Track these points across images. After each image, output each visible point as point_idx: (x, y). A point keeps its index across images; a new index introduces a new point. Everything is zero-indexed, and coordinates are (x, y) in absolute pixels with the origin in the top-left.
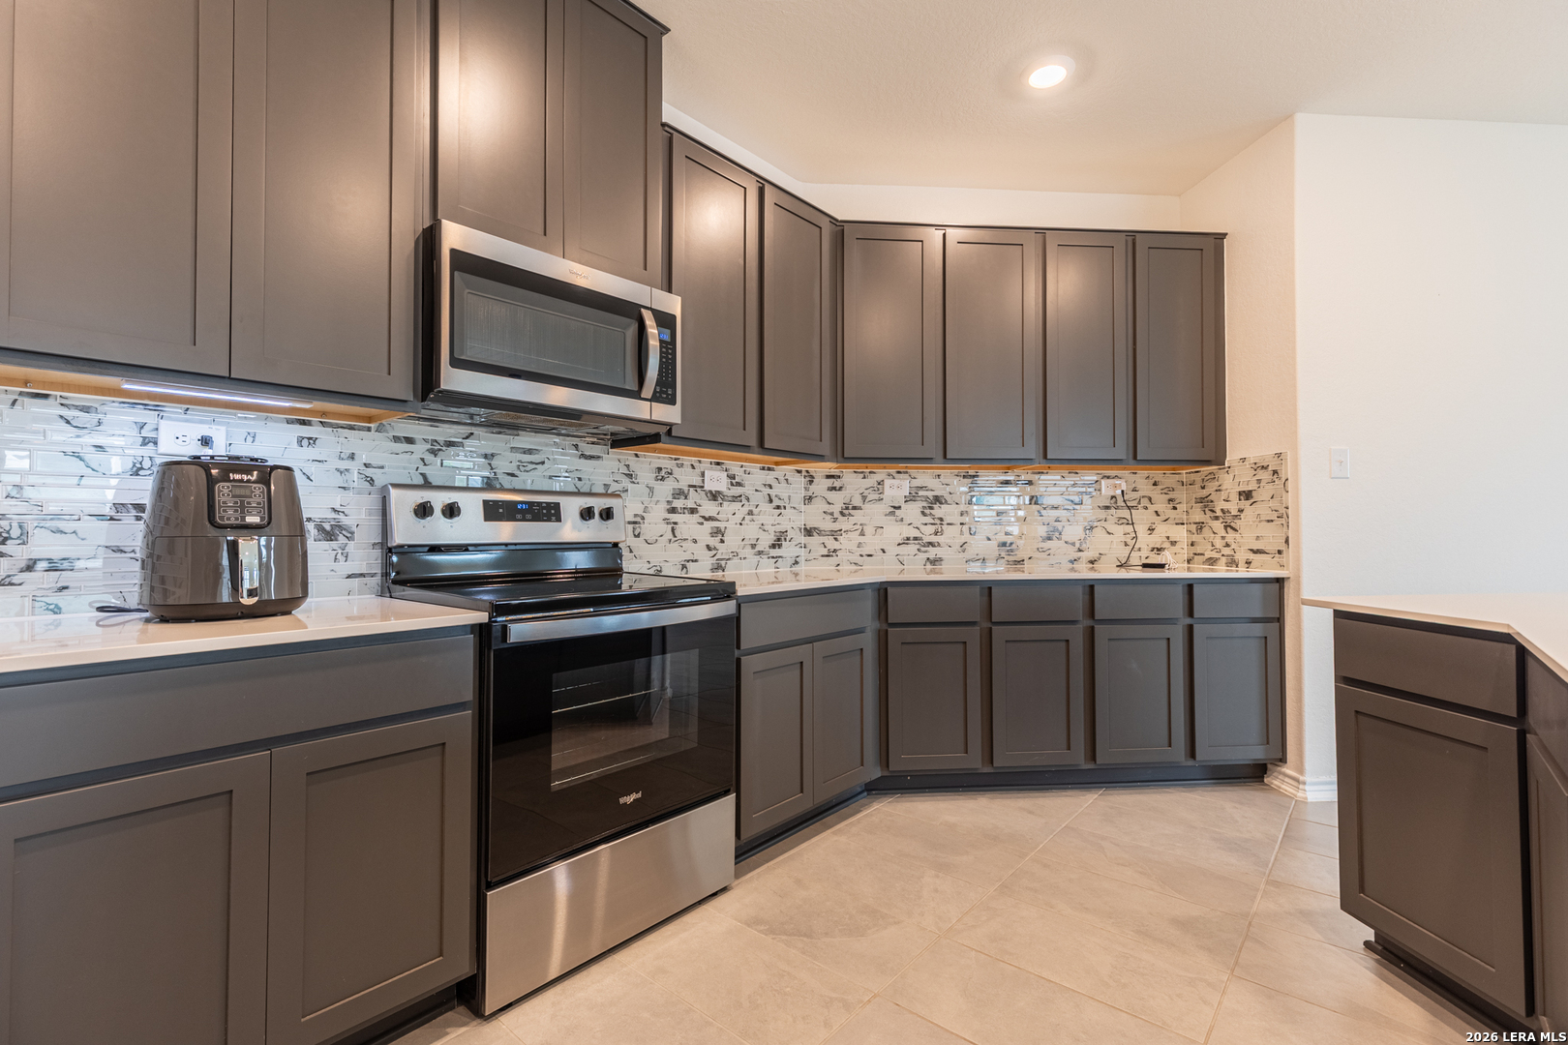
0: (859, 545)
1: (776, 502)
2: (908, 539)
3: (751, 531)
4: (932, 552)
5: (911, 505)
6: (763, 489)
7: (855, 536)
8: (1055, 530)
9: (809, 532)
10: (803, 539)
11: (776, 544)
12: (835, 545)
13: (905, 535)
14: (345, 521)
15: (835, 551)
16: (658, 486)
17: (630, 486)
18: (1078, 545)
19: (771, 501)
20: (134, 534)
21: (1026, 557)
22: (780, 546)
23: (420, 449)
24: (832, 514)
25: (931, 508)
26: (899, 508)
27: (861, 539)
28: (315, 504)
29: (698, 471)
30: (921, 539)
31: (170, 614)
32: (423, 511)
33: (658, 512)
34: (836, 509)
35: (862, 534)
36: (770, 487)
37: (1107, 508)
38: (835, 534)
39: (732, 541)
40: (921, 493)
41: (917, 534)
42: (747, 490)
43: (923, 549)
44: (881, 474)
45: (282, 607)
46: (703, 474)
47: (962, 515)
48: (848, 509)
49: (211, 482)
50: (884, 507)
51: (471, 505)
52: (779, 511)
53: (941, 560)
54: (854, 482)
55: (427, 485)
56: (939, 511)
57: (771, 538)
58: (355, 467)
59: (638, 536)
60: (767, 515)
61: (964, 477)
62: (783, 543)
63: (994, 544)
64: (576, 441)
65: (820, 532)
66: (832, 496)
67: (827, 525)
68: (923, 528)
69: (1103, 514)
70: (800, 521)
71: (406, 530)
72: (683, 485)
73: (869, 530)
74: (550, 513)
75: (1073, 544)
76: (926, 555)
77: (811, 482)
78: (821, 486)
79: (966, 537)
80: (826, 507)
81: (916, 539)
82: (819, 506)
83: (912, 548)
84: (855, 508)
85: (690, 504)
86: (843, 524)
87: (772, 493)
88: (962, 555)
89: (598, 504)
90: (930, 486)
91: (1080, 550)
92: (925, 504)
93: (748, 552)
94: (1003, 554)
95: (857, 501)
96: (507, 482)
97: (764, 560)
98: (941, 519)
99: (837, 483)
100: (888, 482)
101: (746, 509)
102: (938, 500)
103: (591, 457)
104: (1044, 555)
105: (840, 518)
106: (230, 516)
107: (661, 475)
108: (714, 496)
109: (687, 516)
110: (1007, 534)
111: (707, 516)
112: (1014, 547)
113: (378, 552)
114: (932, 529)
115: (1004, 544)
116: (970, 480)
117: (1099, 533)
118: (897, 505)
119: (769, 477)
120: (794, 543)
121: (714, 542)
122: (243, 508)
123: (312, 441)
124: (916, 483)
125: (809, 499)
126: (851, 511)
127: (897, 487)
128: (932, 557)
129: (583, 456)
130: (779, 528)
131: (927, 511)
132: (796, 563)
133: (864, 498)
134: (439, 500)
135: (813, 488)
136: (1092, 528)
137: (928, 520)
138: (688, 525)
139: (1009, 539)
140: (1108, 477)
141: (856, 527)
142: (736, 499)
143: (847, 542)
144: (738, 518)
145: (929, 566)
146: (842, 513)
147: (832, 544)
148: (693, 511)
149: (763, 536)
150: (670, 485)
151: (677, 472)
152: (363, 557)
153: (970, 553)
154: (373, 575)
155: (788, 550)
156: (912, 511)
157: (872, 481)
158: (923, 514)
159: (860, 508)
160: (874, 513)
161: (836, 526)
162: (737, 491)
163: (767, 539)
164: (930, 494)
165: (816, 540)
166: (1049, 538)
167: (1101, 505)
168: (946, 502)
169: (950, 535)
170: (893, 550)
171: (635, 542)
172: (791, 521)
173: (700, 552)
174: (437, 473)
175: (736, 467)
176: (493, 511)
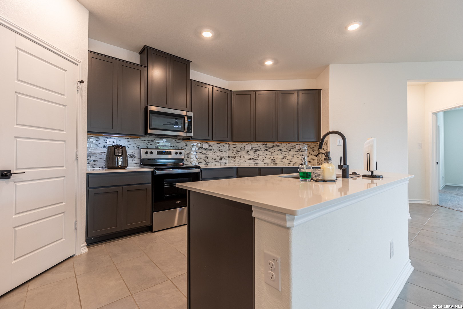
0: (240, 160)
1: (221, 150)
2: (251, 158)
3: (214, 156)
4: (256, 161)
5: (251, 151)
6: (217, 148)
7: (239, 158)
8: (285, 157)
9: (229, 157)
10: (227, 158)
11: (221, 159)
12: (235, 160)
13: (250, 158)
14: (134, 154)
15: (234, 161)
17: (186, 148)
18: (290, 160)
19: (219, 150)
20: (104, 157)
21: (278, 163)
22: (222, 160)
23: (146, 142)
24: (234, 153)
25: (256, 152)
26: (249, 152)
27: (240, 158)
28: (129, 152)
29: (202, 144)
30: (254, 158)
31: (110, 168)
32: (146, 153)
33: (193, 153)
34: (235, 152)
35: (241, 157)
36: (219, 147)
37: (297, 152)
38: (235, 157)
39: (210, 159)
40: (254, 148)
41: (253, 157)
42: (214, 148)
43: (254, 161)
44: (245, 144)
45: (124, 168)
46: (203, 145)
47: (263, 153)
48: (237, 152)
49: (115, 149)
50: (245, 152)
51: (155, 152)
52: (221, 152)
53: (258, 163)
54: (239, 146)
55: (148, 148)
56: (258, 152)
57: (219, 158)
58: (136, 145)
59: (188, 157)
60: (218, 153)
61: (264, 145)
62: (223, 159)
63: (270, 160)
64: (175, 139)
65: (231, 157)
66: (234, 149)
67: (233, 155)
68: (254, 156)
69: (296, 153)
70: (227, 154)
71: (144, 156)
72: (198, 147)
73: (242, 156)
74: (170, 153)
75: (289, 160)
76: (255, 162)
77: (229, 146)
78: (232, 147)
79: (264, 158)
80: (233, 151)
81: (252, 158)
82: (231, 151)
83: (252, 161)
84: (239, 152)
86: (236, 155)
87: (220, 148)
88: (263, 162)
89: (179, 151)
90: (256, 147)
91: (291, 161)
92: (255, 151)
93: (214, 161)
94: (272, 162)
95: (239, 150)
96: (161, 147)
97: (218, 163)
98: (258, 154)
99: (235, 146)
100: (246, 146)
101: (213, 152)
102: (257, 150)
103: (178, 142)
104: (282, 162)
105: (236, 154)
106: (117, 154)
107: (194, 145)
108: (205, 149)
109: (199, 154)
110: (273, 157)
111: (204, 153)
112: (275, 160)
113: (139, 160)
114: (256, 156)
115: (273, 160)
116: (265, 146)
117: (295, 157)
118: (248, 151)
119: (219, 145)
120: (225, 159)
121: (205, 159)
122: (119, 153)
123: (129, 141)
124: (253, 146)
125: (229, 150)
126: (238, 152)
127: (248, 147)
128: (256, 162)
129: (177, 142)
130: (221, 156)
131: (255, 152)
132: (226, 163)
133: (241, 149)
134: (149, 151)
135: (230, 147)
136: (293, 156)
137: (255, 154)
139: (274, 159)
140: (298, 145)
141: (240, 156)
142: (211, 150)
143: (237, 159)
144: (211, 154)
145: (255, 165)
146: (236, 153)
147: (234, 159)
148: (200, 152)
149: (217, 158)
150: (195, 147)
151: (198, 145)
152: (137, 161)
153: (265, 162)
154: (139, 164)
155: (224, 161)
156: (252, 152)
157: (243, 146)
158: (254, 153)
159: (240, 152)
160: (243, 153)
161: (235, 156)
162: (211, 148)
163: (218, 159)
164: (256, 149)
165: (230, 159)
166: (283, 159)
167: (296, 151)
168: (259, 150)
169: (260, 157)
170: (247, 161)
171: (187, 159)
172: (224, 154)
173: (202, 161)
174: (149, 146)
175: (211, 143)
176: (159, 153)
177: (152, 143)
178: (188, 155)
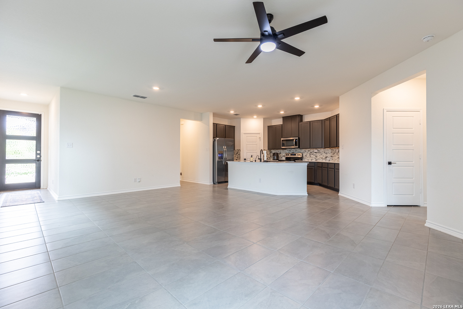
1: (326, 153)
3: (321, 156)
10: (331, 157)
11: (326, 158)
16: (308, 152)
23: (289, 151)
33: (309, 154)
38: (333, 157)
39: (318, 157)
42: (321, 151)
46: (314, 150)
60: (325, 155)
67: (332, 156)
70: (330, 155)
72: (311, 152)
73: (335, 156)
74: (295, 155)
77: (331, 150)
82: (332, 153)
85: (312, 154)
87: (325, 152)
89: (299, 154)
93: (321, 159)
96: (294, 153)
97: (324, 160)
101: (321, 154)
103: (301, 150)
107: (309, 151)
108: (316, 153)
109: (312, 155)
111: (315, 155)
119: (324, 150)
121: (316, 157)
132: (330, 160)
134: (288, 154)
138: (312, 156)
142: (319, 153)
148: (313, 154)
149: (323, 157)
150: (310, 152)
151: (311, 150)
157: (335, 150)
162: (319, 152)
163: (324, 158)
165: (332, 157)
170: (337, 159)
171: (306, 157)
172: (328, 155)
173: (314, 158)
174: (290, 152)
175: (319, 149)
176: (291, 155)
177: (291, 151)
178: (306, 156)
